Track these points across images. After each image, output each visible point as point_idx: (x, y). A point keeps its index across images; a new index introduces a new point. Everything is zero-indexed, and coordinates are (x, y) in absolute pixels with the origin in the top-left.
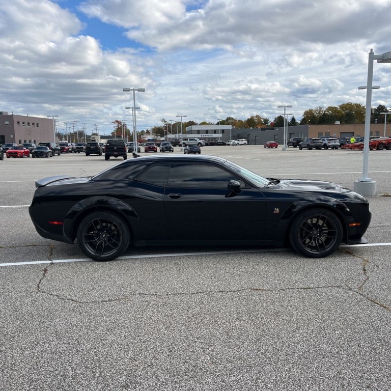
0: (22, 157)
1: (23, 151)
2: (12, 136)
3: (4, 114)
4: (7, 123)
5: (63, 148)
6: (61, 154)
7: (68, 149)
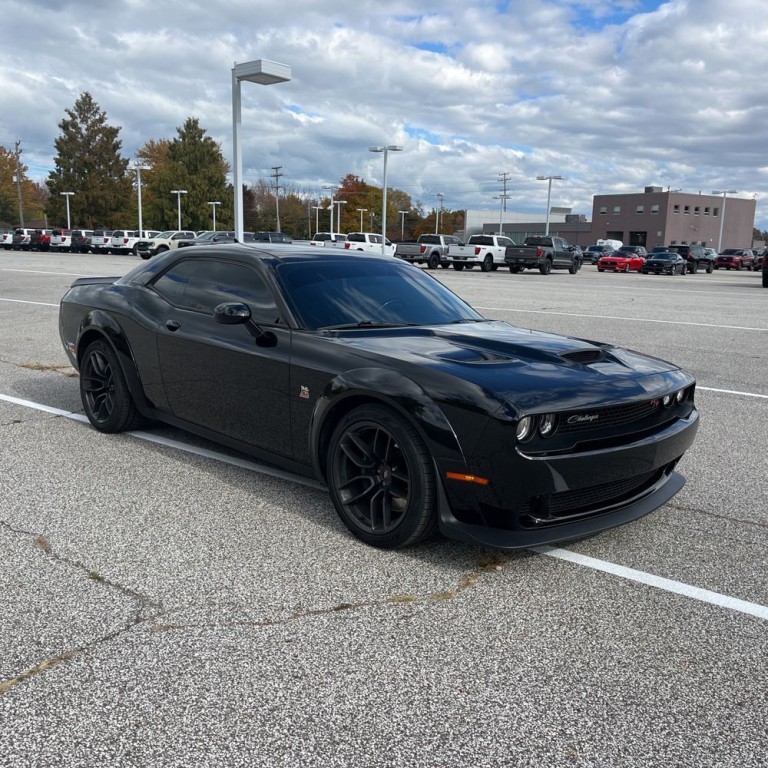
0: (624, 272)
1: (628, 260)
2: (659, 234)
3: (655, 191)
4: (656, 208)
5: (731, 260)
6: (715, 271)
7: (741, 261)
